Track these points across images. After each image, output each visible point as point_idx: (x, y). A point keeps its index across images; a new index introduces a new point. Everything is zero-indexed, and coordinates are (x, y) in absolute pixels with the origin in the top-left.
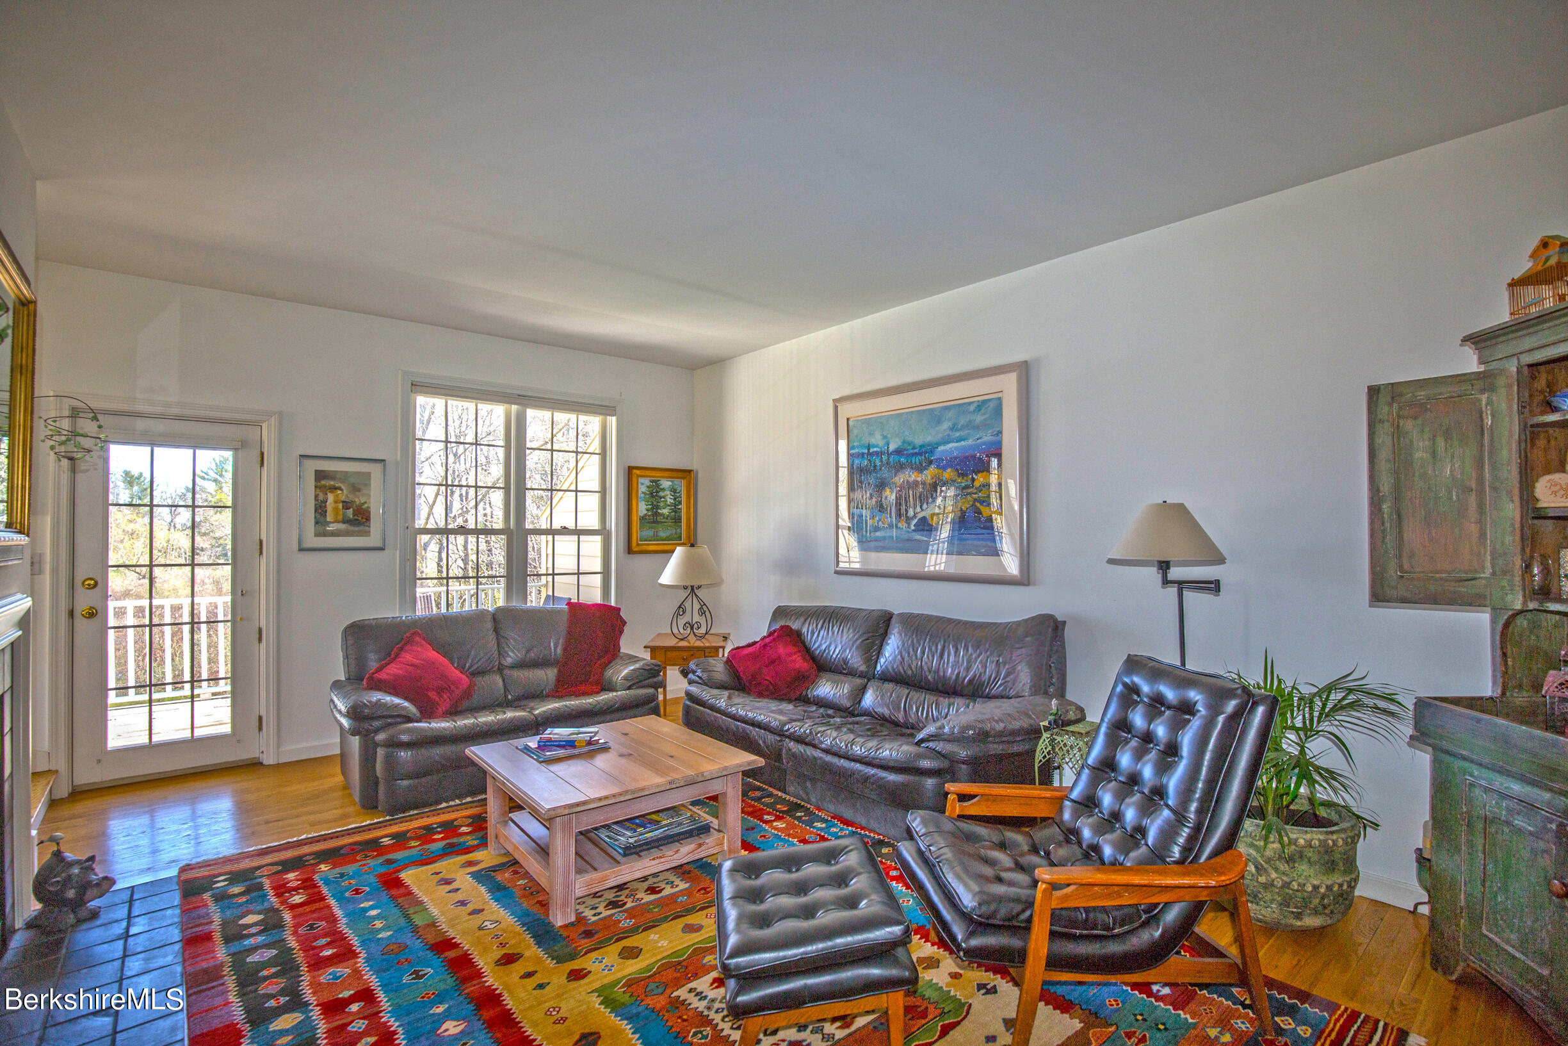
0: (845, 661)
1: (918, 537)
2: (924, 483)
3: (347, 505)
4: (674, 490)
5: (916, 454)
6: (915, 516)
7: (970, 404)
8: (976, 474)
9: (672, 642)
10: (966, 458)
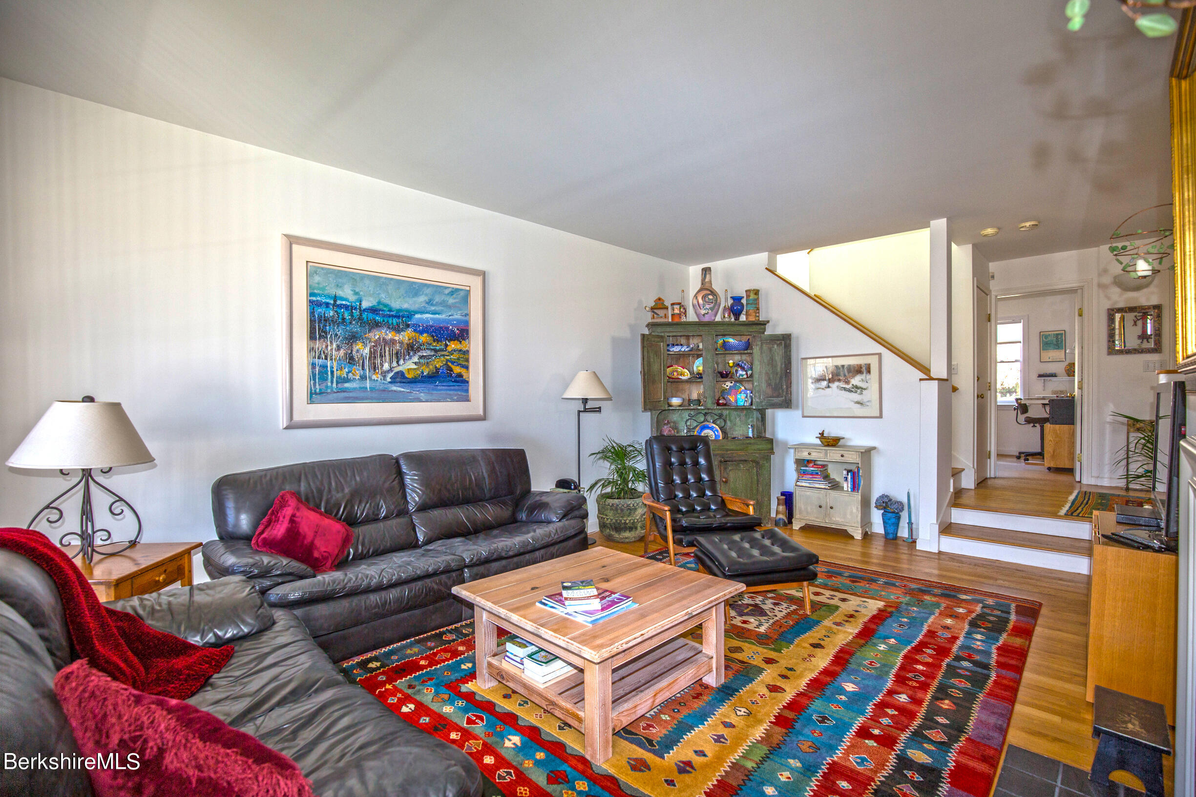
1: (394, 388)
2: (401, 343)
5: (393, 316)
6: (391, 370)
8: (449, 342)
10: (441, 328)
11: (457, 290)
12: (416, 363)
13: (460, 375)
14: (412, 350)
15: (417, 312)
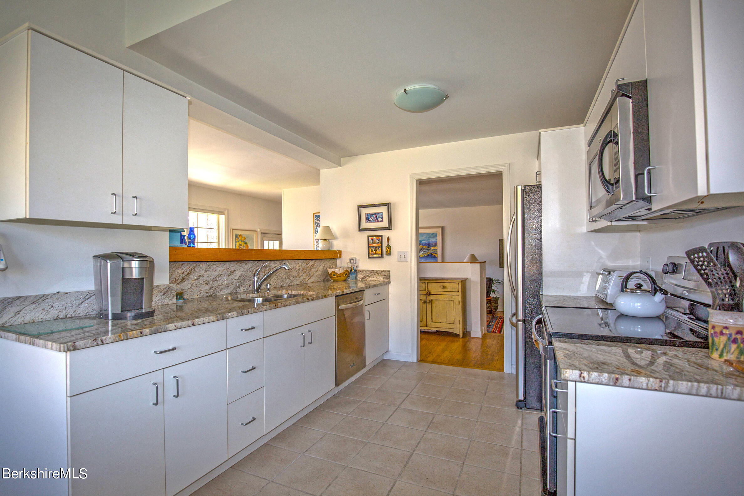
11: (434, 233)
12: (423, 253)
13: (435, 256)
14: (422, 250)
15: (423, 241)
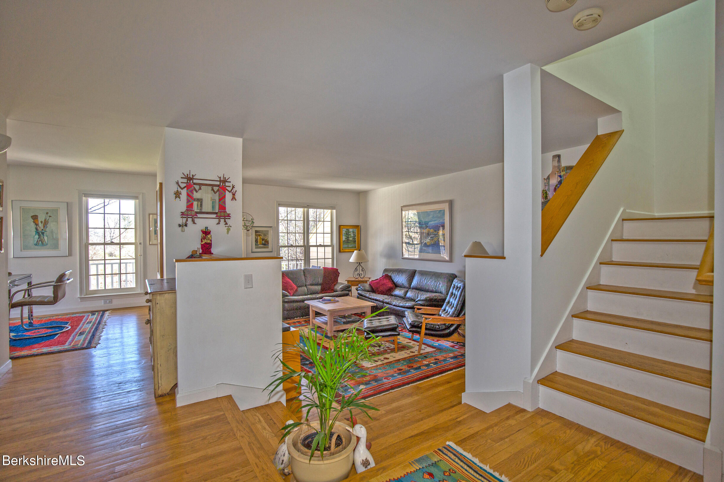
0: (403, 284)
1: (424, 248)
3: (263, 240)
4: (353, 232)
7: (437, 211)
9: (354, 279)
10: (435, 226)
11: (440, 211)
12: (429, 240)
15: (429, 222)
